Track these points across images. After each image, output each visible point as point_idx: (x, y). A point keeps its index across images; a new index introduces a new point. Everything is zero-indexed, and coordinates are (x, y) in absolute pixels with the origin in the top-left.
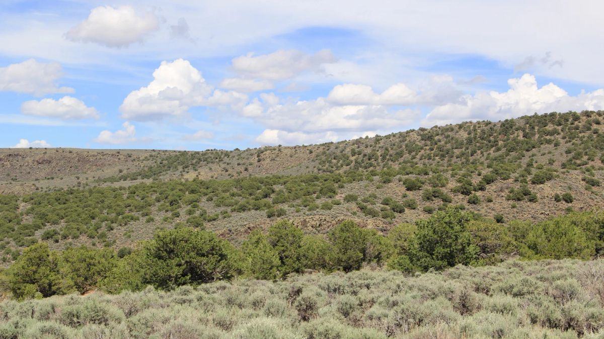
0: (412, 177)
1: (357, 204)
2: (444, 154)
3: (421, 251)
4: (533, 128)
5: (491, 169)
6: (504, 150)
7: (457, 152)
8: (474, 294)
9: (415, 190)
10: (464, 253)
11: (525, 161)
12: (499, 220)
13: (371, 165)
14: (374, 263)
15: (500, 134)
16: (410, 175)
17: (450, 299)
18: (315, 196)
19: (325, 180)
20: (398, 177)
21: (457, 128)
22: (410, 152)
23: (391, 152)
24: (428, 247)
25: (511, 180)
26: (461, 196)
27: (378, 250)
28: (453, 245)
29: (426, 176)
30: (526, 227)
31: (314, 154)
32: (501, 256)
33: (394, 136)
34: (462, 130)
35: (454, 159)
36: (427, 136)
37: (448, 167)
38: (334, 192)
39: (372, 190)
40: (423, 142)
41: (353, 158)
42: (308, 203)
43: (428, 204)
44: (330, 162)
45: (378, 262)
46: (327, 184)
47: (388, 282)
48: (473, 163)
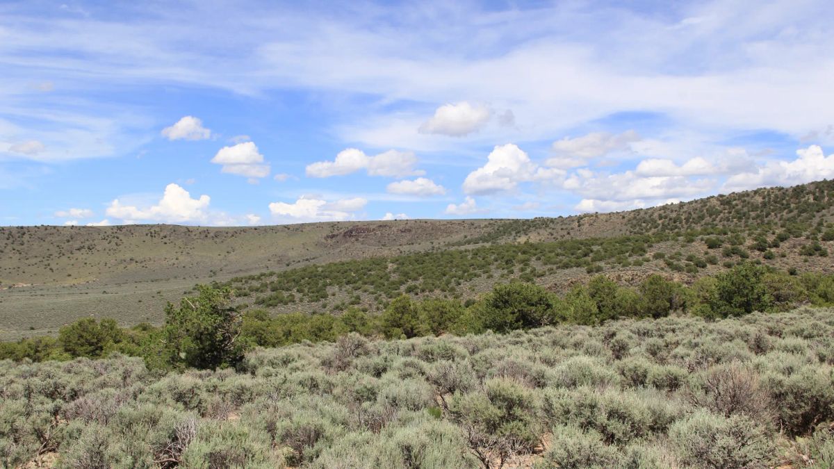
0: (713, 237)
1: (664, 261)
2: (740, 216)
3: (720, 300)
4: (823, 192)
5: (784, 229)
6: (796, 212)
7: (753, 214)
8: (768, 337)
9: (716, 247)
10: (760, 302)
11: (816, 220)
12: (792, 273)
13: (676, 227)
14: (679, 311)
15: (792, 198)
16: (711, 235)
17: (746, 341)
18: (627, 254)
19: (636, 241)
20: (701, 236)
21: (753, 194)
22: (710, 216)
23: (694, 216)
24: (727, 296)
25: (803, 238)
26: (757, 253)
27: (683, 299)
28: (750, 294)
29: (726, 236)
30: (817, 278)
31: (626, 219)
32: (794, 304)
33: (696, 201)
34: (757, 195)
35: (750, 221)
36: (725, 201)
37: (745, 227)
38: (644, 251)
39: (678, 248)
40: (722, 206)
41: (660, 222)
42: (621, 260)
43: (727, 260)
44: (640, 225)
45: (683, 310)
46: (637, 244)
47: (691, 327)
48: (767, 224)
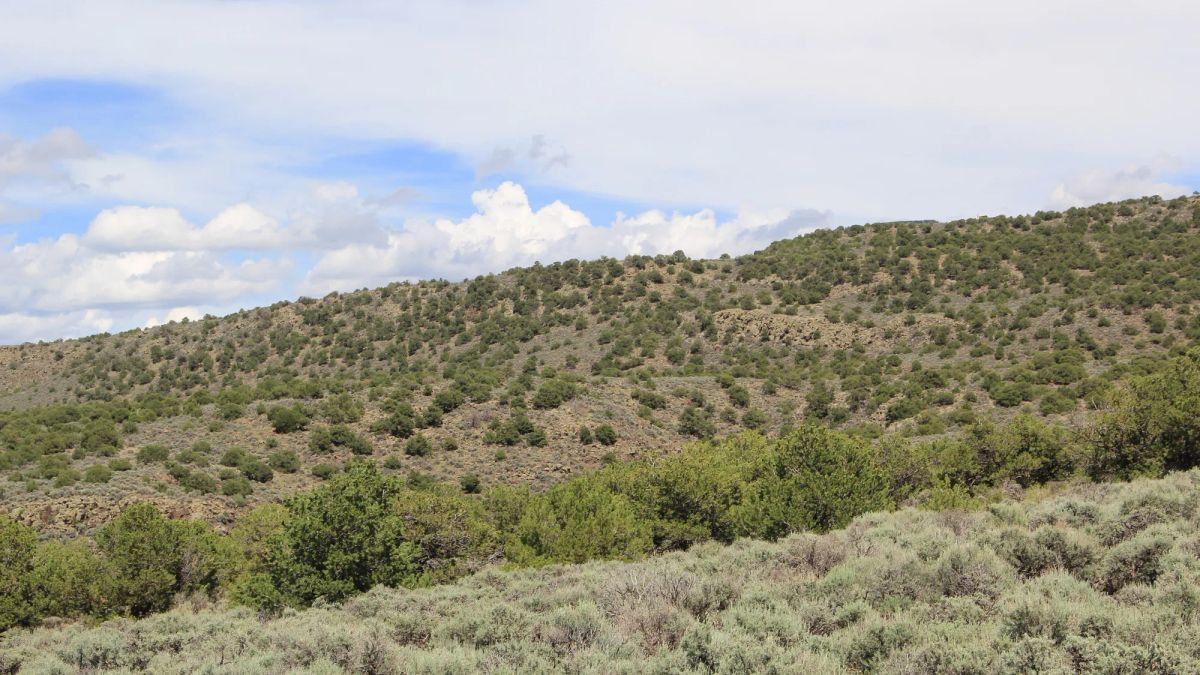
0: (287, 404)
1: (167, 467)
2: (353, 351)
3: (297, 561)
4: (534, 293)
5: (451, 382)
6: (476, 341)
7: (381, 347)
8: (393, 647)
9: (294, 430)
10: (389, 562)
11: (520, 361)
12: (471, 488)
13: (197, 380)
14: (200, 595)
15: (467, 307)
16: (282, 400)
17: (343, 663)
18: (70, 453)
19: (94, 418)
20: (257, 403)
21: (378, 297)
22: (281, 350)
23: (240, 351)
24: (313, 552)
25: (492, 403)
26: (391, 440)
27: (209, 565)
28: (365, 544)
29: (318, 401)
30: (519, 498)
31: (65, 360)
32: (470, 564)
33: (245, 316)
34: (389, 300)
35: (375, 363)
36: (316, 314)
37: (362, 379)
38: (115, 444)
39: (200, 435)
40: (308, 328)
41: (155, 367)
42: (55, 469)
43: (322, 460)
44: (105, 377)
45: (210, 591)
46: (98, 425)
47: (220, 635)
48: (414, 370)
